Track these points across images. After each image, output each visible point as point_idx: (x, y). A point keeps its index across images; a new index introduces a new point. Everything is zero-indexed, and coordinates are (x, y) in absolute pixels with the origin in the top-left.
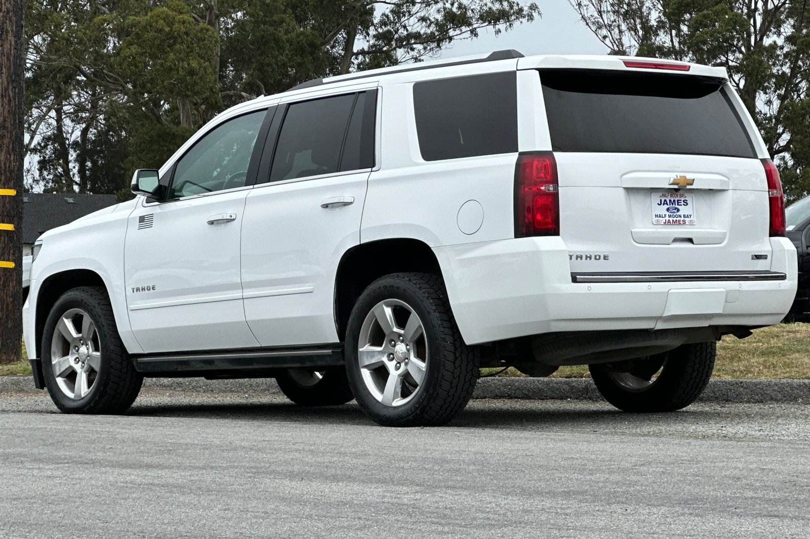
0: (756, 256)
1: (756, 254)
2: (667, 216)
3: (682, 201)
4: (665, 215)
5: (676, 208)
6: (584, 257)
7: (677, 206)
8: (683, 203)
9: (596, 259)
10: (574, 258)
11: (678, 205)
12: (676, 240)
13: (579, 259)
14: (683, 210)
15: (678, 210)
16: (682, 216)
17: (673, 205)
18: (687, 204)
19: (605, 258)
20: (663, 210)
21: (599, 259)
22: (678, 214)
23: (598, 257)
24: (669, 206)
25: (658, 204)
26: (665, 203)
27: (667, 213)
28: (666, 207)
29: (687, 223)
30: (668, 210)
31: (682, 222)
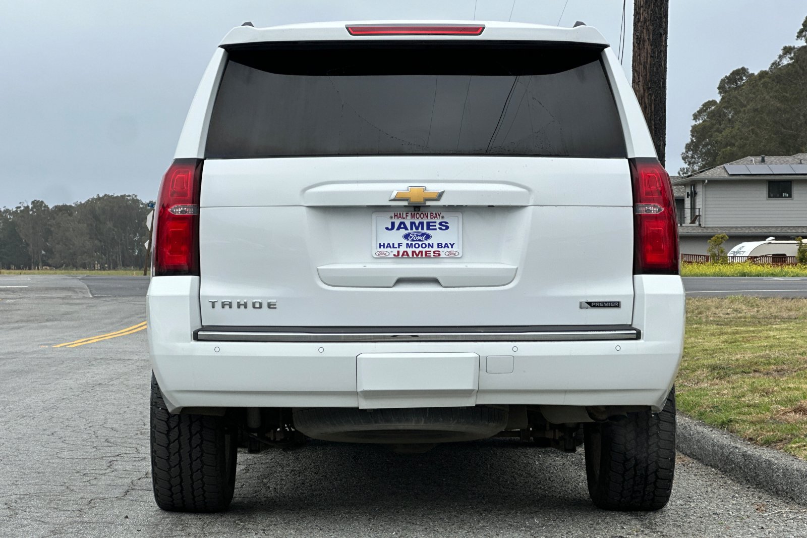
0: (589, 303)
1: (590, 300)
2: (404, 245)
3: (437, 224)
4: (399, 245)
5: (423, 234)
6: (235, 305)
7: (425, 231)
8: (438, 226)
9: (254, 307)
10: (218, 306)
11: (428, 229)
12: (400, 281)
13: (227, 307)
14: (437, 236)
15: (428, 237)
16: (435, 246)
17: (417, 228)
18: (447, 228)
19: (270, 306)
20: (397, 237)
21: (261, 307)
22: (427, 242)
23: (257, 305)
24: (409, 231)
25: (387, 229)
26: (402, 226)
27: (405, 242)
28: (403, 232)
29: (442, 255)
30: (406, 237)
31: (432, 254)
